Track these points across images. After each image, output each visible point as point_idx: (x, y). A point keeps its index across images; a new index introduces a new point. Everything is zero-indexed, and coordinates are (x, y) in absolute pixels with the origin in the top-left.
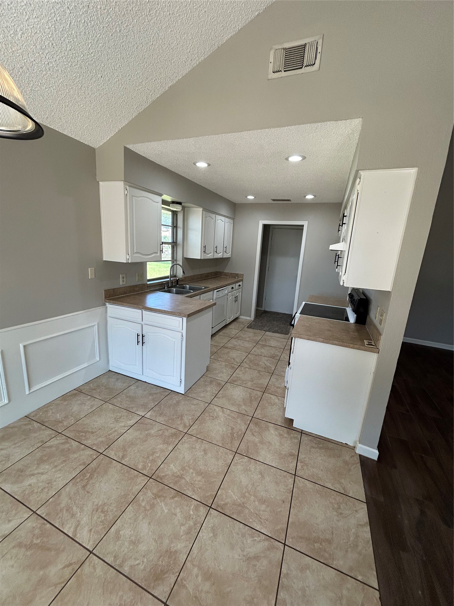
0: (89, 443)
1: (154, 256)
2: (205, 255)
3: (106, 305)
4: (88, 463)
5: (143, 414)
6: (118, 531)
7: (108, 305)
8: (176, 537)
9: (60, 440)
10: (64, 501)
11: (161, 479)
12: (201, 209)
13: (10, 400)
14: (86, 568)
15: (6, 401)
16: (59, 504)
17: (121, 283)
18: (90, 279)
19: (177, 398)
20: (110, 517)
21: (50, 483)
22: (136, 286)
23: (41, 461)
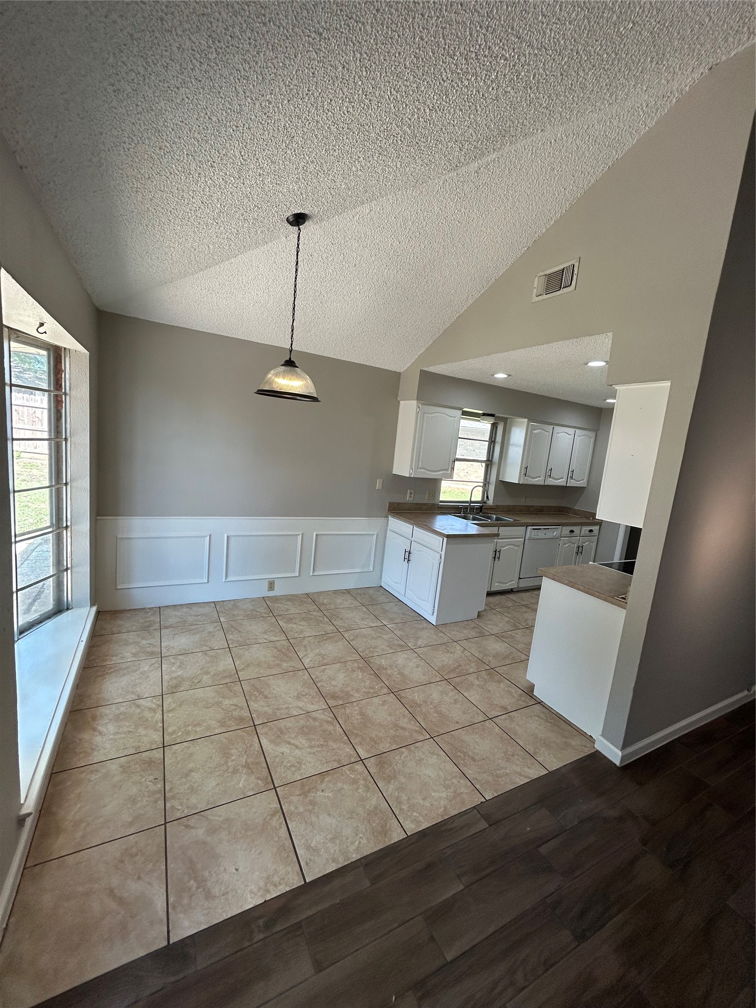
0: (335, 623)
1: (442, 473)
2: (527, 479)
3: (388, 517)
4: (328, 632)
5: (386, 624)
6: (325, 669)
7: (390, 518)
8: (357, 691)
9: (320, 614)
10: (305, 642)
11: (370, 663)
12: (527, 420)
13: (299, 574)
14: (300, 673)
15: (297, 575)
16: (302, 642)
17: (408, 498)
18: (378, 490)
19: (425, 624)
20: (325, 661)
21: (302, 631)
22: (424, 504)
23: (303, 619)
